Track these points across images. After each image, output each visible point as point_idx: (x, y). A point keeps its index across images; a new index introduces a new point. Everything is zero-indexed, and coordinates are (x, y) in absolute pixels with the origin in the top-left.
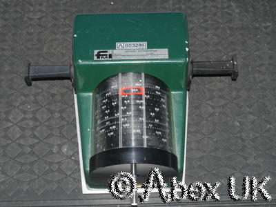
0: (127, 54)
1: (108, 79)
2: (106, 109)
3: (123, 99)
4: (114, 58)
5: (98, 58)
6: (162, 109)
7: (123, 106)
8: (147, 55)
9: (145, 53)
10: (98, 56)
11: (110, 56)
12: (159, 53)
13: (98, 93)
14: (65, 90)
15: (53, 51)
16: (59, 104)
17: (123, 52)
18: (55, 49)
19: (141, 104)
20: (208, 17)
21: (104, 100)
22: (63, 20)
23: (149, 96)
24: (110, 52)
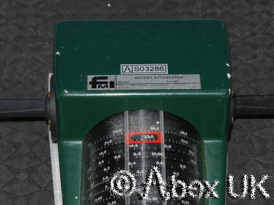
0: (137, 81)
1: (108, 119)
2: (105, 165)
3: (132, 150)
4: (118, 87)
5: (94, 86)
6: (190, 166)
7: (132, 161)
8: (168, 83)
9: (164, 81)
10: (94, 83)
11: (112, 84)
12: (187, 81)
13: (91, 141)
14: (35, 138)
15: (17, 77)
16: (26, 159)
17: (132, 79)
18: (20, 74)
19: (159, 159)
20: (256, 29)
21: (100, 151)
22: (33, 30)
23: (170, 146)
24: (111, 78)
